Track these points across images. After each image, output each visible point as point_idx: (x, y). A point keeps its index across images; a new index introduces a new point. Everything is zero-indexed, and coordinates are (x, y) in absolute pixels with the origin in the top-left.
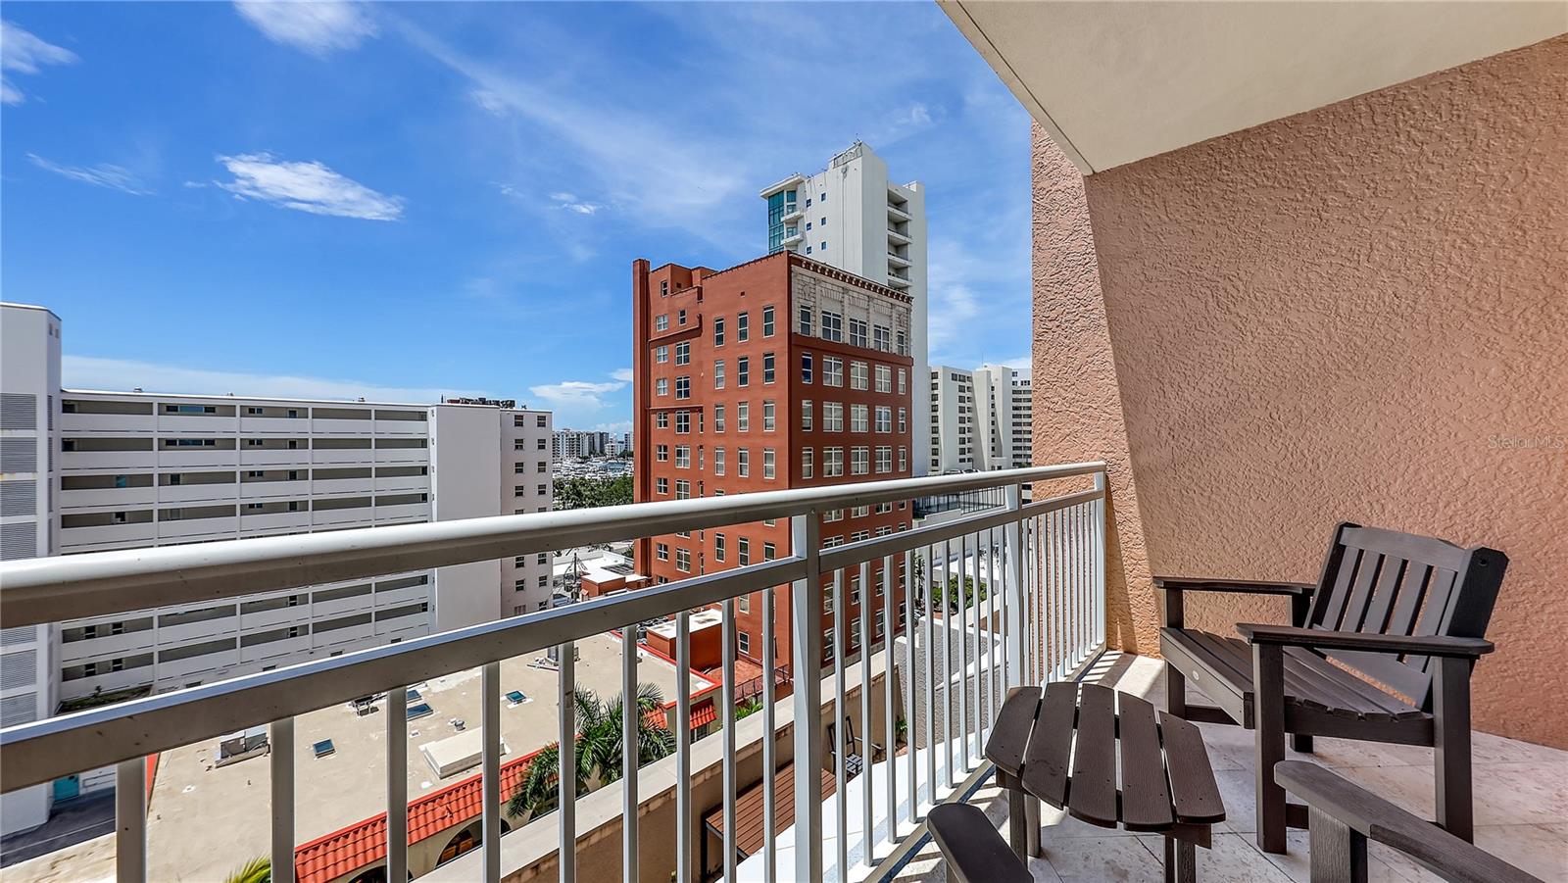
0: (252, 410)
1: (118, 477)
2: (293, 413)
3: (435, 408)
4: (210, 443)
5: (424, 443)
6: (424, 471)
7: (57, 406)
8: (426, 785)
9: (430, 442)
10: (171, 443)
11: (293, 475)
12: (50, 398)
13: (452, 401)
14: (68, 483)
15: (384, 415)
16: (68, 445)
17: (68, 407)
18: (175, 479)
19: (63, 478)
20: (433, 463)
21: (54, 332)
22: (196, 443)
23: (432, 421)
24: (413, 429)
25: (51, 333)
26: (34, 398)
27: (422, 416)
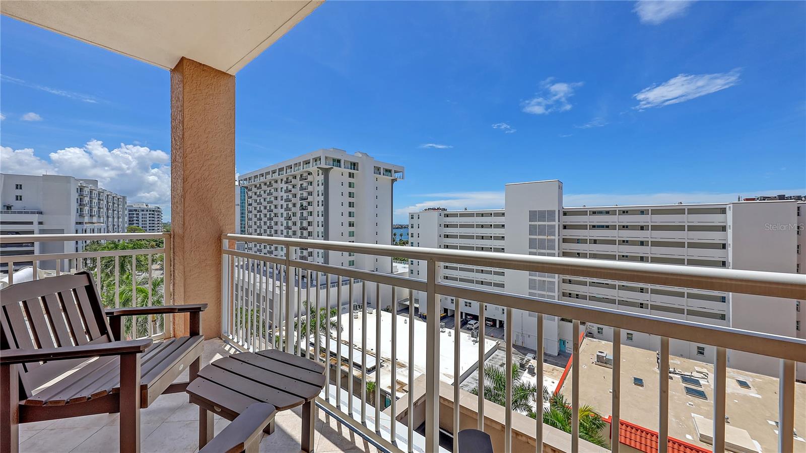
0: (624, 212)
1: (578, 240)
2: (642, 212)
3: (732, 205)
4: (607, 227)
5: (724, 229)
6: (724, 246)
7: (561, 213)
8: (689, 437)
9: (728, 227)
10: (594, 226)
11: (642, 243)
12: (559, 211)
13: (747, 200)
14: (565, 241)
15: (693, 211)
16: (565, 227)
17: (565, 214)
18: (595, 242)
19: (563, 239)
20: (730, 241)
21: (560, 188)
22: (602, 227)
23: (730, 213)
24: (715, 219)
25: (559, 188)
26: (555, 211)
27: (723, 211)
